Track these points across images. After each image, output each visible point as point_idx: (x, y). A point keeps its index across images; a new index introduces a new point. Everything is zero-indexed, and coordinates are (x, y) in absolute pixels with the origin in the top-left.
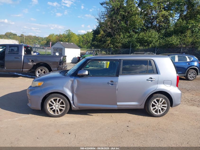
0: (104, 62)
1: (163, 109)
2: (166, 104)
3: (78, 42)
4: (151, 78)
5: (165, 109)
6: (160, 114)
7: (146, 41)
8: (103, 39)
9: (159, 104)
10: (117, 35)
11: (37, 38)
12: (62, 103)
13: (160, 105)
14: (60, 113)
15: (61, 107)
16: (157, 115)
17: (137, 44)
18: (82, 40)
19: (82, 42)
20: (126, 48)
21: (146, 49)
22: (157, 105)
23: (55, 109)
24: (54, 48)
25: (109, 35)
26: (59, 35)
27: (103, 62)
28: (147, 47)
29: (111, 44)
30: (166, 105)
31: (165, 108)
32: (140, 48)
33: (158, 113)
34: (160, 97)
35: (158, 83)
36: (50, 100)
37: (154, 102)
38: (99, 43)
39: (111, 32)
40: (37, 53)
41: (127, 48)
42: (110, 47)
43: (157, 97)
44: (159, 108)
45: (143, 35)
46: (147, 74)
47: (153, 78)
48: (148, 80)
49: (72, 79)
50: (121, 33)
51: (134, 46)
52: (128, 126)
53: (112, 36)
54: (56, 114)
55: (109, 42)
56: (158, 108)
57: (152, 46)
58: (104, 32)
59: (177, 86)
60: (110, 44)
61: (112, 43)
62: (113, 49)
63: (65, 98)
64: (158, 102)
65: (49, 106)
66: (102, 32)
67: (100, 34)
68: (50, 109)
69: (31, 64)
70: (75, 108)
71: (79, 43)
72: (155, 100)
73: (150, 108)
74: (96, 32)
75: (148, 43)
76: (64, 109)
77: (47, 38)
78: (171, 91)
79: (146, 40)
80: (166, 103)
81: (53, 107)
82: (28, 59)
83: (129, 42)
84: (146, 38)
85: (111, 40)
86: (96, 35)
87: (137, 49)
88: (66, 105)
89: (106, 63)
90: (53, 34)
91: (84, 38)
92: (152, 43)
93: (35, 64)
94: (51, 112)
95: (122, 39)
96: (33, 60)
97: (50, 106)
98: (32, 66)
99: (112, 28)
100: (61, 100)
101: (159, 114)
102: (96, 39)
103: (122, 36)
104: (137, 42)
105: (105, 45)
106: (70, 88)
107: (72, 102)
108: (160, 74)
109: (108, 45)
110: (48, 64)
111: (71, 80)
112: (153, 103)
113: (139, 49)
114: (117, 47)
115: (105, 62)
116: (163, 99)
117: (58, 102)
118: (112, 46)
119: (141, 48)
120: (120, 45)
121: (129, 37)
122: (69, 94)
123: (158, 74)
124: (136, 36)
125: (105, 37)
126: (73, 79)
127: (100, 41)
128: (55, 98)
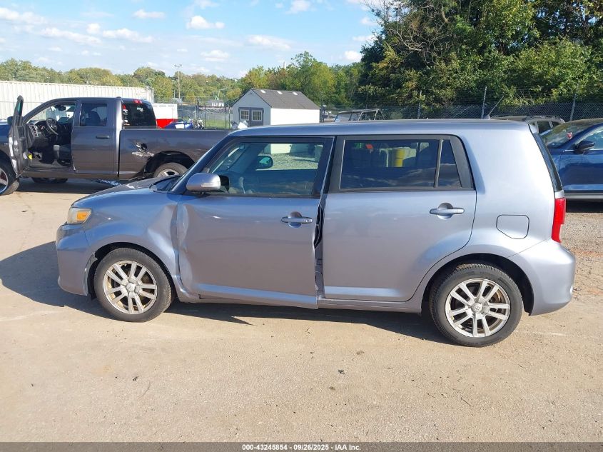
0: (383, 149)
1: (495, 319)
2: (505, 303)
3: (334, 89)
4: (449, 206)
5: (501, 321)
6: (482, 335)
7: (540, 80)
8: (392, 76)
9: (477, 301)
10: (440, 62)
11: (218, 80)
12: (147, 279)
13: (481, 306)
14: (142, 308)
15: (144, 290)
16: (468, 341)
17: (506, 89)
18: (346, 85)
19: (347, 88)
20: (470, 104)
21: (538, 105)
22: (471, 303)
23: (126, 294)
24: (240, 108)
25: (415, 62)
26: (276, 70)
27: (381, 150)
28: (541, 101)
29: (419, 91)
30: (506, 306)
31: (504, 318)
32: (516, 102)
33: (471, 332)
34: (483, 276)
35: (473, 221)
36: (111, 268)
37: (460, 292)
38: (380, 90)
39: (421, 52)
40: (185, 124)
41: (473, 103)
42: (417, 102)
43: (472, 275)
44: (479, 316)
45: (528, 58)
46: (432, 188)
47: (454, 206)
48: (436, 212)
49: (174, 203)
50: (453, 54)
51: (495, 97)
52: (341, 372)
53: (424, 65)
54: (132, 312)
55: (412, 84)
56: (474, 315)
57: (560, 95)
58: (398, 52)
59: (555, 236)
60: (415, 93)
61: (423, 87)
62: (426, 108)
63: (155, 264)
64: (475, 293)
65: (110, 286)
66: (391, 53)
67: (386, 59)
68: (115, 293)
69: (139, 154)
70: (187, 295)
71: (336, 93)
72: (463, 286)
73: (441, 314)
74: (372, 55)
75: (544, 85)
76: (153, 297)
77: (243, 80)
78: (524, 255)
79: (541, 76)
80: (506, 298)
81: (122, 289)
82: (130, 140)
83: (481, 84)
84: (537, 70)
85: (420, 79)
86: (374, 64)
87: (507, 106)
88: (160, 285)
89: (390, 152)
90: (261, 69)
91: (351, 75)
92: (559, 83)
93: (152, 155)
94: (118, 306)
95: (457, 73)
96: (145, 142)
97: (113, 287)
98: (145, 162)
99: (423, 38)
100: (144, 270)
101: (476, 335)
102: (372, 75)
103: (455, 64)
104: (510, 82)
105: (400, 94)
106: (168, 231)
107: (174, 277)
108: (483, 191)
109: (410, 96)
110: (186, 155)
111: (170, 207)
112: (454, 294)
113: (514, 106)
114: (438, 100)
115: (387, 150)
116: (492, 283)
117: (136, 275)
118: (422, 97)
119: (520, 102)
120: (448, 93)
121: (481, 66)
122: (167, 251)
123: (475, 189)
124: (507, 61)
125: (399, 67)
126: (176, 203)
127: (385, 82)
128: (125, 262)
